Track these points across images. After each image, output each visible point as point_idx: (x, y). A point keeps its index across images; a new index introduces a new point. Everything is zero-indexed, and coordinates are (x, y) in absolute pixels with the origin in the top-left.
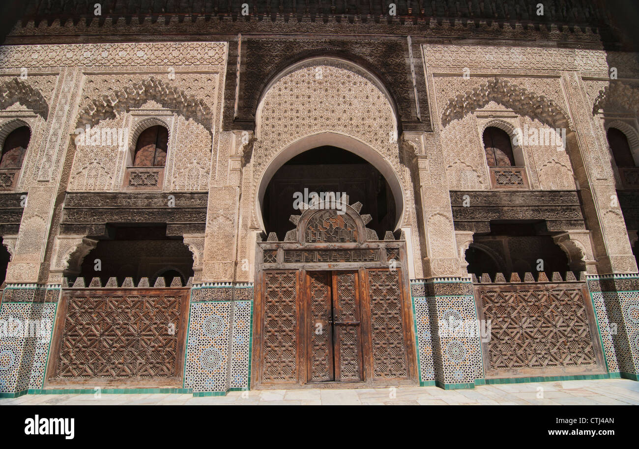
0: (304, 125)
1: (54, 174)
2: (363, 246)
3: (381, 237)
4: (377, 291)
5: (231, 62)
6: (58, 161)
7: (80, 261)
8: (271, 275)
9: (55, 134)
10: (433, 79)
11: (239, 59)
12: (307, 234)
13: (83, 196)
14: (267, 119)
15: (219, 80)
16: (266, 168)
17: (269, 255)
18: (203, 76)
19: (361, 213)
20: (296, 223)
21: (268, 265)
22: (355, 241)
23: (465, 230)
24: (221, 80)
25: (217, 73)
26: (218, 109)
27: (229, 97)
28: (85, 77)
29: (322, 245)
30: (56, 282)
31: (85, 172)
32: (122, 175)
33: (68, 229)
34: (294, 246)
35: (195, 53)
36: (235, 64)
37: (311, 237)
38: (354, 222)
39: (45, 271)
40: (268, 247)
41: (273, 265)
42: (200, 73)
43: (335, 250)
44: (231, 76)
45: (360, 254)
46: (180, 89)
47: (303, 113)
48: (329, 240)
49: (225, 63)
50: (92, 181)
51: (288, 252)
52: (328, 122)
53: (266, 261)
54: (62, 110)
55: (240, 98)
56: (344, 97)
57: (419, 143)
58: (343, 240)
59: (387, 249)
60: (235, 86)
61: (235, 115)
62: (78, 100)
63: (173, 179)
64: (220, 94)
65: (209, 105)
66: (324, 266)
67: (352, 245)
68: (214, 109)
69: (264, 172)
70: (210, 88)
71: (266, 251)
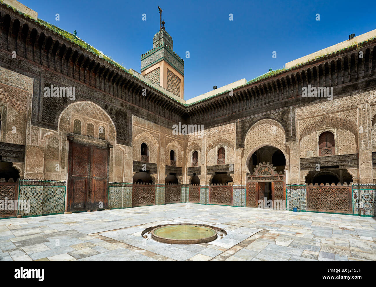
0: (257, 143)
1: (204, 163)
2: (273, 176)
3: (278, 173)
4: (277, 188)
5: (237, 129)
6: (205, 160)
7: (211, 180)
8: (249, 183)
9: (203, 154)
10: (299, 121)
11: (239, 127)
12: (258, 173)
13: (210, 166)
14: (247, 143)
15: (234, 134)
16: (248, 156)
17: (249, 179)
18: (231, 134)
19: (273, 167)
20: (255, 170)
21: (249, 181)
22: (271, 175)
23: (306, 170)
24: (235, 134)
25: (234, 132)
26: (235, 143)
27: (237, 139)
28: (206, 139)
29: (262, 176)
30: (208, 185)
31: (209, 161)
32: (216, 161)
33: (208, 174)
34: (255, 176)
35: (228, 128)
36: (238, 129)
37: (259, 174)
38: (270, 169)
39: (206, 183)
40: (249, 177)
41: (250, 181)
42: (230, 133)
43: (266, 177)
44: (237, 133)
45: (272, 178)
46: (226, 139)
47: (257, 139)
48: (264, 174)
49: (235, 129)
50: (211, 163)
51: (253, 178)
52: (264, 141)
53: (248, 180)
54: (203, 148)
55: (240, 139)
56: (269, 132)
57: (291, 145)
58: (267, 174)
59: (280, 177)
60: (238, 135)
61: (239, 144)
62: (206, 145)
63: (227, 161)
64: (235, 139)
65: (233, 142)
66: (262, 181)
67: (270, 176)
68: (234, 143)
69: (247, 158)
70: (233, 137)
71: (248, 178)
